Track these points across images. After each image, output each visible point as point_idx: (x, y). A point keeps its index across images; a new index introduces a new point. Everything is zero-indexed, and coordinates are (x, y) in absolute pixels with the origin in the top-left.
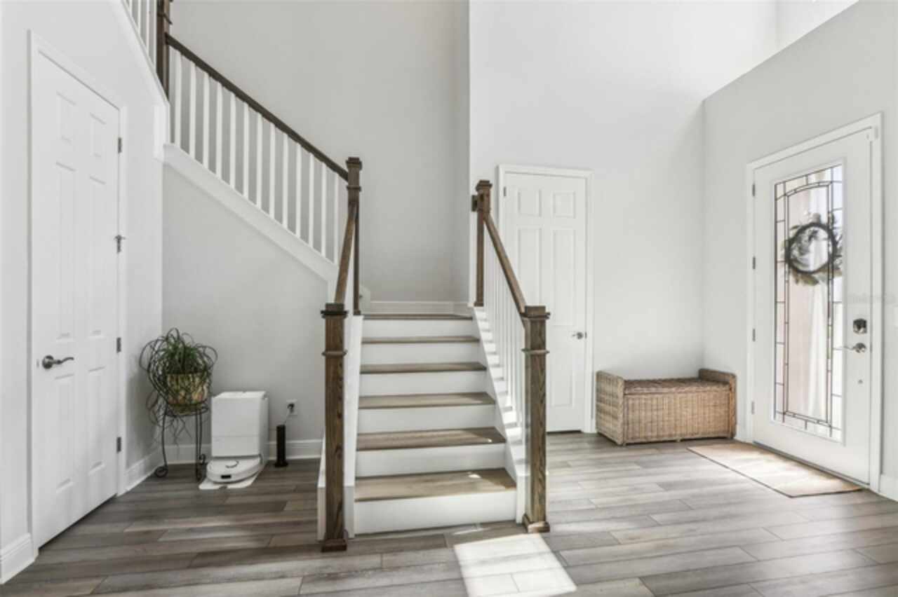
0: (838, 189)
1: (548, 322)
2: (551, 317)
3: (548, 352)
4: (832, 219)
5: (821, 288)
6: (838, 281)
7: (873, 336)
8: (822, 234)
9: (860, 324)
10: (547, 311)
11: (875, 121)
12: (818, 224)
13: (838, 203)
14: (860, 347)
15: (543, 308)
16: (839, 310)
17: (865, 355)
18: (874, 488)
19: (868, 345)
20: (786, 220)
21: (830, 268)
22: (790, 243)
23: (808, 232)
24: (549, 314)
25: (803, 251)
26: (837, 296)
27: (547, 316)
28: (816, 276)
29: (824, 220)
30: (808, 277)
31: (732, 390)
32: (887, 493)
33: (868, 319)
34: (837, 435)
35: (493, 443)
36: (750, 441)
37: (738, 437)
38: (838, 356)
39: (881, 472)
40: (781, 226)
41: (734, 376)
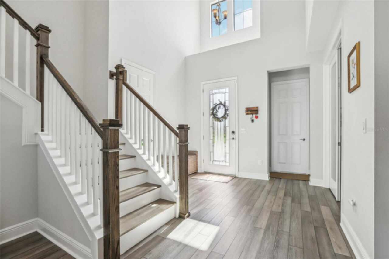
0: (227, 94)
1: (189, 131)
2: (191, 129)
3: (189, 143)
4: (225, 103)
5: (222, 123)
6: (227, 121)
7: (236, 136)
8: (222, 107)
9: (233, 132)
10: (188, 126)
11: (236, 78)
12: (221, 103)
13: (227, 98)
14: (233, 139)
15: (187, 125)
16: (228, 129)
17: (234, 141)
18: (237, 176)
19: (235, 138)
20: (213, 102)
21: (225, 117)
22: (214, 108)
23: (218, 106)
24: (189, 128)
25: (217, 112)
26: (227, 125)
27: (188, 128)
28: (221, 119)
29: (223, 103)
30: (218, 119)
31: (197, 156)
32: (240, 176)
33: (234, 131)
34: (228, 164)
35: (157, 188)
36: (203, 172)
37: (199, 171)
38: (227, 142)
39: (238, 171)
40: (211, 103)
41: (197, 152)
